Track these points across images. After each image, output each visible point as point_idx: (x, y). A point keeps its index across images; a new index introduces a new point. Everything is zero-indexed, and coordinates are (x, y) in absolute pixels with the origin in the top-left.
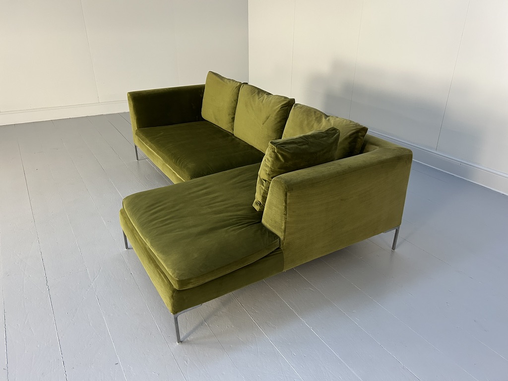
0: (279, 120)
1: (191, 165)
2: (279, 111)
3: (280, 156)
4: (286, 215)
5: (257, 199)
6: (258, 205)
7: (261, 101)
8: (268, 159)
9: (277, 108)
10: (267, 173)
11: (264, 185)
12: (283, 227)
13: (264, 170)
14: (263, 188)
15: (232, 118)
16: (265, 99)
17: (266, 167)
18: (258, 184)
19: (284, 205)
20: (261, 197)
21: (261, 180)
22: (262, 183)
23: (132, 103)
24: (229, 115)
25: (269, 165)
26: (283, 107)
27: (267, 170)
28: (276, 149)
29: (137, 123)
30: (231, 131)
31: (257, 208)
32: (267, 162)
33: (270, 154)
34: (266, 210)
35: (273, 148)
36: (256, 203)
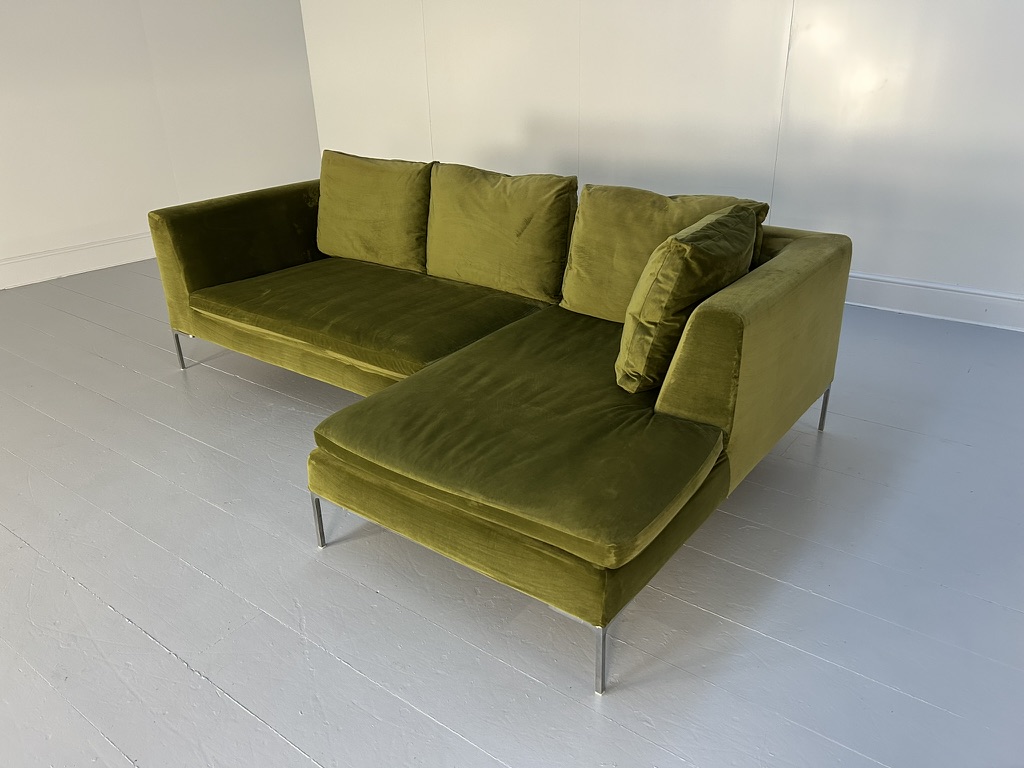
0: (555, 221)
1: (401, 339)
2: (554, 203)
3: (694, 265)
4: (737, 378)
5: (632, 367)
6: (634, 381)
7: (501, 190)
8: (666, 276)
9: (548, 199)
10: (664, 305)
11: (653, 333)
12: (731, 405)
13: (654, 301)
14: (651, 340)
15: (417, 239)
16: (509, 186)
17: (660, 293)
18: (635, 334)
19: (736, 357)
20: (645, 360)
21: (640, 325)
22: (646, 331)
23: (168, 235)
24: (408, 233)
25: (669, 287)
26: (559, 194)
27: (663, 299)
28: (688, 251)
29: (186, 280)
30: (415, 268)
31: (631, 387)
32: (665, 283)
33: (673, 265)
34: (673, 381)
35: (679, 251)
36: (627, 377)
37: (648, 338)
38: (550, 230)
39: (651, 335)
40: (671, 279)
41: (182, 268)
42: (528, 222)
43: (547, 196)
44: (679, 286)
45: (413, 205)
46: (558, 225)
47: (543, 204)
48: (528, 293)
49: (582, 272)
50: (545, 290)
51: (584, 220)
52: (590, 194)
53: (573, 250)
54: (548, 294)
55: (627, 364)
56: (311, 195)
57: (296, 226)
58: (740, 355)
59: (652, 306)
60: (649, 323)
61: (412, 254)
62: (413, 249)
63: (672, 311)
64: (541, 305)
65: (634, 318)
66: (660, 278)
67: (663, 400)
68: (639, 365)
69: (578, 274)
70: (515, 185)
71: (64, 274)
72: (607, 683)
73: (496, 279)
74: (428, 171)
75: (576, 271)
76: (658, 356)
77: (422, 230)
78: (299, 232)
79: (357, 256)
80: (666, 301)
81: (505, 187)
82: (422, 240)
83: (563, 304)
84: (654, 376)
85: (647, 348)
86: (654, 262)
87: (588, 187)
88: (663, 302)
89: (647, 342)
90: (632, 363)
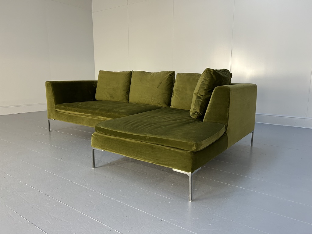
3: (214, 76)
4: (229, 107)
6: (196, 114)
8: (205, 80)
9: (167, 77)
10: (205, 89)
11: (202, 98)
12: (227, 117)
13: (202, 88)
14: (201, 100)
15: (127, 92)
17: (204, 85)
18: (196, 99)
19: (228, 100)
20: (199, 107)
21: (198, 96)
22: (200, 98)
23: (51, 88)
24: (124, 91)
25: (207, 83)
26: (170, 75)
27: (205, 87)
28: (212, 71)
29: (55, 102)
30: (126, 101)
31: (195, 117)
32: (206, 82)
33: (208, 76)
34: (209, 111)
35: (209, 72)
36: (194, 114)
37: (200, 100)
38: (167, 85)
39: (201, 99)
40: (207, 81)
41: (54, 98)
42: (160, 83)
44: (210, 83)
45: (126, 83)
46: (170, 84)
47: (165, 78)
48: (161, 105)
50: (166, 103)
51: (178, 82)
53: (174, 91)
54: (166, 104)
55: (194, 109)
56: (95, 83)
57: (89, 91)
58: (230, 100)
59: (202, 89)
60: (200, 95)
61: (125, 97)
62: (125, 95)
63: (207, 91)
64: (164, 108)
65: (196, 95)
66: (204, 81)
67: (206, 118)
68: (198, 109)
69: (176, 97)
71: (14, 113)
72: (192, 199)
73: (151, 101)
74: (130, 73)
75: (175, 96)
76: (203, 106)
77: (128, 90)
78: (90, 93)
79: (107, 99)
80: (206, 87)
81: (154, 75)
82: (128, 93)
84: (202, 113)
85: (200, 103)
86: (202, 77)
87: (178, 74)
88: (205, 88)
89: (200, 101)
90: (195, 109)
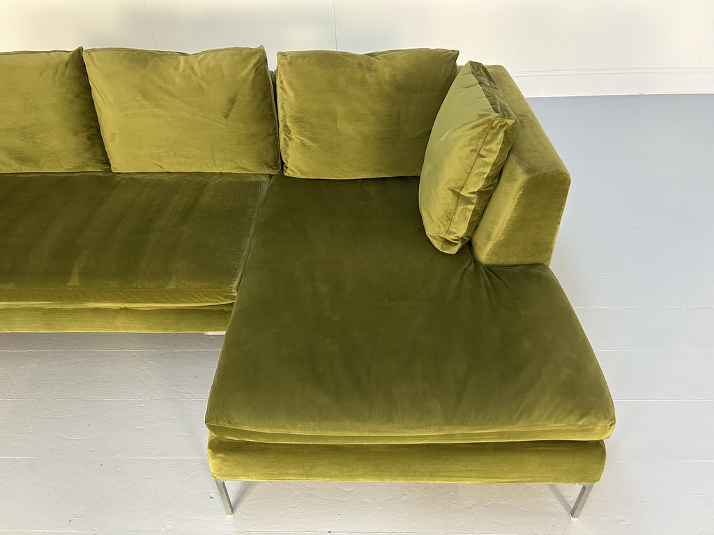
5: (454, 233)
6: (457, 244)
7: (189, 72)
8: (490, 150)
9: (248, 75)
11: (474, 201)
13: (478, 174)
14: (472, 207)
15: (88, 138)
16: (196, 66)
17: (483, 166)
18: (457, 205)
20: (467, 225)
21: (462, 197)
22: (467, 201)
24: (76, 134)
28: (510, 124)
30: (94, 168)
31: (454, 250)
32: (488, 157)
33: (496, 139)
36: (448, 243)
37: (469, 206)
39: (472, 203)
40: (494, 152)
42: (233, 101)
43: (246, 71)
44: (500, 156)
45: (72, 102)
47: (244, 80)
48: (249, 170)
49: (306, 141)
51: (293, 89)
52: (290, 63)
54: (270, 167)
55: (449, 232)
59: (476, 179)
60: (471, 193)
61: (88, 155)
62: (87, 150)
63: (492, 179)
64: (264, 179)
65: (455, 192)
66: (483, 153)
68: (461, 231)
69: (303, 144)
70: (204, 63)
74: (78, 61)
76: (476, 218)
77: (91, 127)
81: (192, 68)
83: (288, 173)
85: (469, 215)
86: (473, 139)
87: (282, 55)
89: (468, 210)
90: (454, 230)
